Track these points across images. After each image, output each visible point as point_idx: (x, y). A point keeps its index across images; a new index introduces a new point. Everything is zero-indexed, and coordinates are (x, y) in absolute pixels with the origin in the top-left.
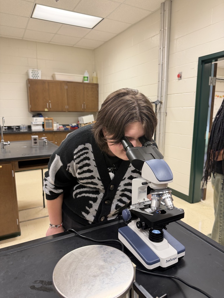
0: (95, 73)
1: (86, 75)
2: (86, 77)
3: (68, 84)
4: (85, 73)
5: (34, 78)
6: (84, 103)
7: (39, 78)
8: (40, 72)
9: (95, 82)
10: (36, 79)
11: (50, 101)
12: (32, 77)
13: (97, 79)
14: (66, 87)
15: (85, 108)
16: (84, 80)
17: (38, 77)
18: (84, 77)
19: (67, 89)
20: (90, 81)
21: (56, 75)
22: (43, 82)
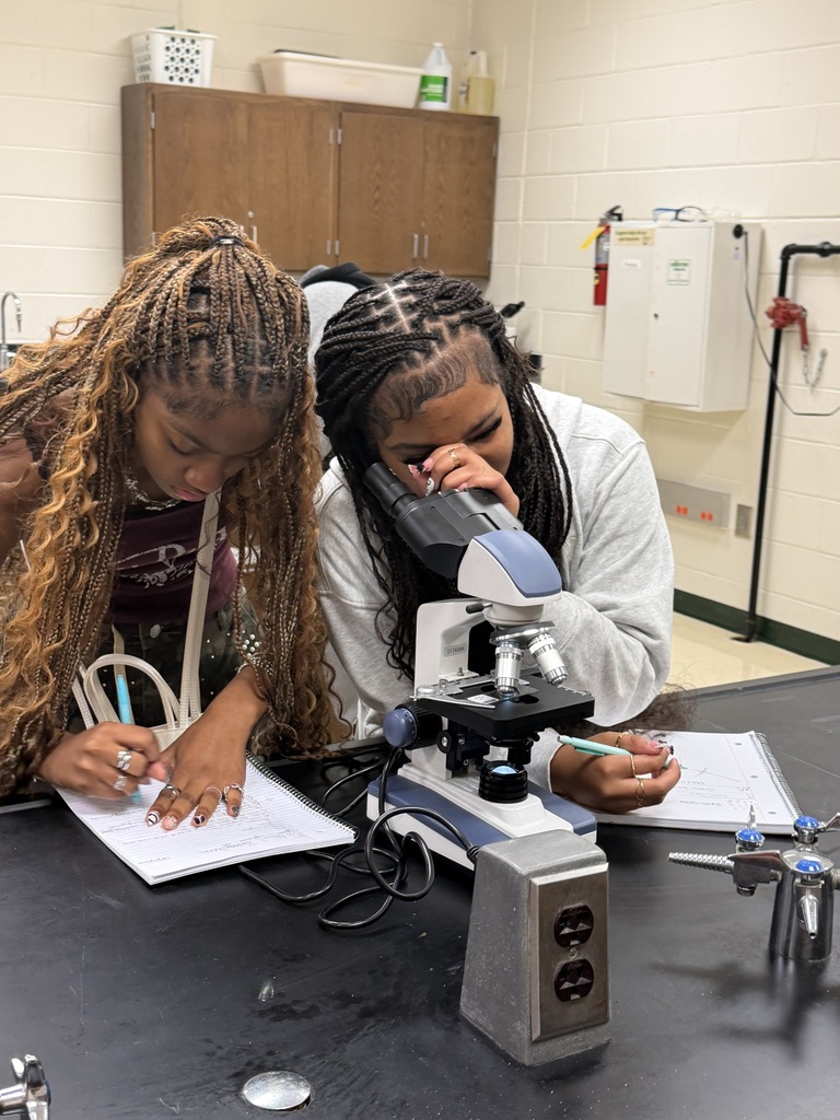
0: (482, 55)
1: (439, 68)
2: (436, 80)
3: (345, 115)
4: (433, 56)
5: (176, 82)
6: (423, 224)
7: (203, 81)
8: (207, 47)
9: (479, 109)
10: (186, 83)
11: (250, 214)
12: (168, 74)
13: (491, 86)
14: (333, 136)
15: (426, 254)
16: (422, 96)
17: (195, 76)
18: (425, 81)
19: (340, 146)
20: (455, 103)
21: (288, 65)
22: (223, 102)
